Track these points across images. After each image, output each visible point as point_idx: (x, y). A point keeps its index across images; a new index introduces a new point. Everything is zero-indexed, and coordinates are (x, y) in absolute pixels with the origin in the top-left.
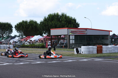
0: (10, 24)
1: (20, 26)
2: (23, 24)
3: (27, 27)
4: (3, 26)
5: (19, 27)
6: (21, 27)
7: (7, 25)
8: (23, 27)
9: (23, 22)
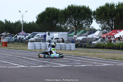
0: (88, 7)
1: (101, 13)
2: (107, 10)
3: (113, 14)
4: (76, 12)
5: (100, 15)
6: (103, 14)
7: (83, 11)
8: (106, 13)
9: (107, 5)
